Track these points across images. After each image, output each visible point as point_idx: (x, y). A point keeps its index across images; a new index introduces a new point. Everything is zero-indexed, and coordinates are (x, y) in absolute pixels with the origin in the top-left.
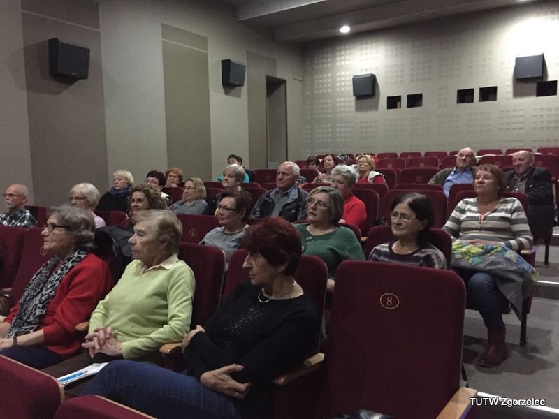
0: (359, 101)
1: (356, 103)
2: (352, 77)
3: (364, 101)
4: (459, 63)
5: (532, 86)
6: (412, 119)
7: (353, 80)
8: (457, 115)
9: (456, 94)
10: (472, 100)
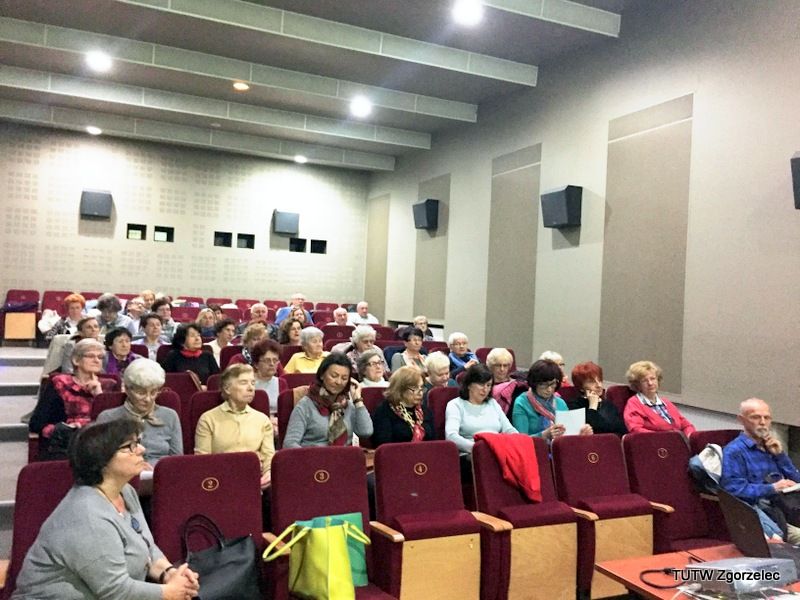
0: (84, 221)
1: (80, 225)
3: (92, 224)
4: (217, 203)
5: (288, 240)
6: (160, 256)
7: (84, 194)
8: (214, 259)
9: (213, 235)
10: (230, 244)
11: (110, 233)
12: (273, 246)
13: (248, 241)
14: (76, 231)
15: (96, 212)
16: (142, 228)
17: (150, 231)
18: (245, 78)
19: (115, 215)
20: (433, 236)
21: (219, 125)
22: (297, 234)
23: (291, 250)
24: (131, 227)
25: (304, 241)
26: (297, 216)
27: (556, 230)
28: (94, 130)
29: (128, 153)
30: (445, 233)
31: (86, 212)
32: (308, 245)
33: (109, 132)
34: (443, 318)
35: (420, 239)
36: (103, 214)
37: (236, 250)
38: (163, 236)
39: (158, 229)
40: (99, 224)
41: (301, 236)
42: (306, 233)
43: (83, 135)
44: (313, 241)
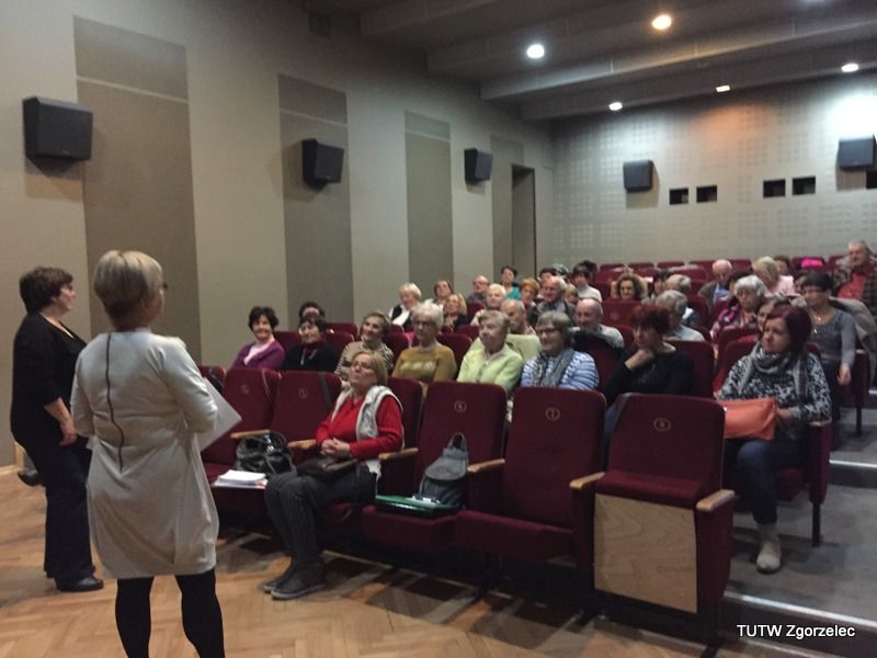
0: (630, 195)
1: (628, 200)
2: (621, 166)
6: (703, 218)
9: (762, 185)
10: (782, 193)
11: (654, 202)
12: (842, 187)
13: (805, 185)
14: (624, 205)
16: (685, 191)
17: (692, 195)
19: (658, 184)
23: (869, 188)
24: (674, 193)
28: (616, 106)
37: (790, 198)
39: (701, 189)
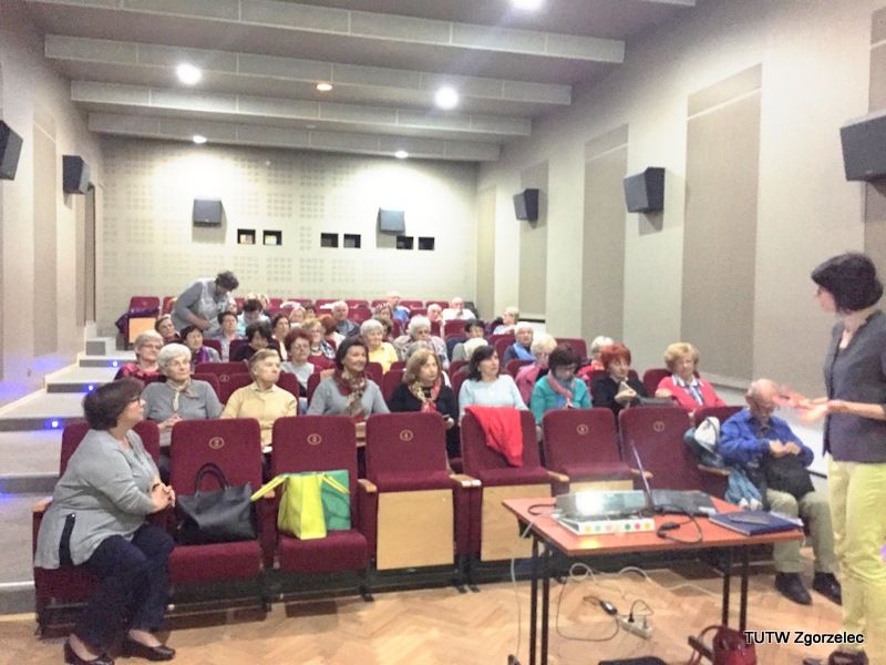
0: (197, 229)
2: (192, 200)
3: (204, 231)
4: (322, 204)
5: (394, 239)
6: (269, 259)
7: (196, 202)
8: (322, 261)
9: (320, 236)
10: (335, 244)
11: (222, 239)
12: (380, 244)
13: (354, 240)
14: (190, 239)
15: (208, 219)
16: (252, 233)
17: (259, 235)
18: (327, 79)
19: (225, 221)
20: (534, 227)
21: (313, 127)
22: (403, 231)
23: (398, 248)
24: (241, 232)
25: (412, 238)
26: (403, 213)
27: (643, 215)
28: (199, 139)
29: (236, 159)
30: (544, 223)
31: (198, 220)
32: (416, 243)
33: (211, 140)
34: (544, 312)
35: (523, 231)
36: (216, 221)
37: (342, 251)
38: (272, 240)
39: (267, 233)
40: (211, 230)
41: (408, 234)
42: (414, 231)
43: (189, 144)
44: (421, 240)
